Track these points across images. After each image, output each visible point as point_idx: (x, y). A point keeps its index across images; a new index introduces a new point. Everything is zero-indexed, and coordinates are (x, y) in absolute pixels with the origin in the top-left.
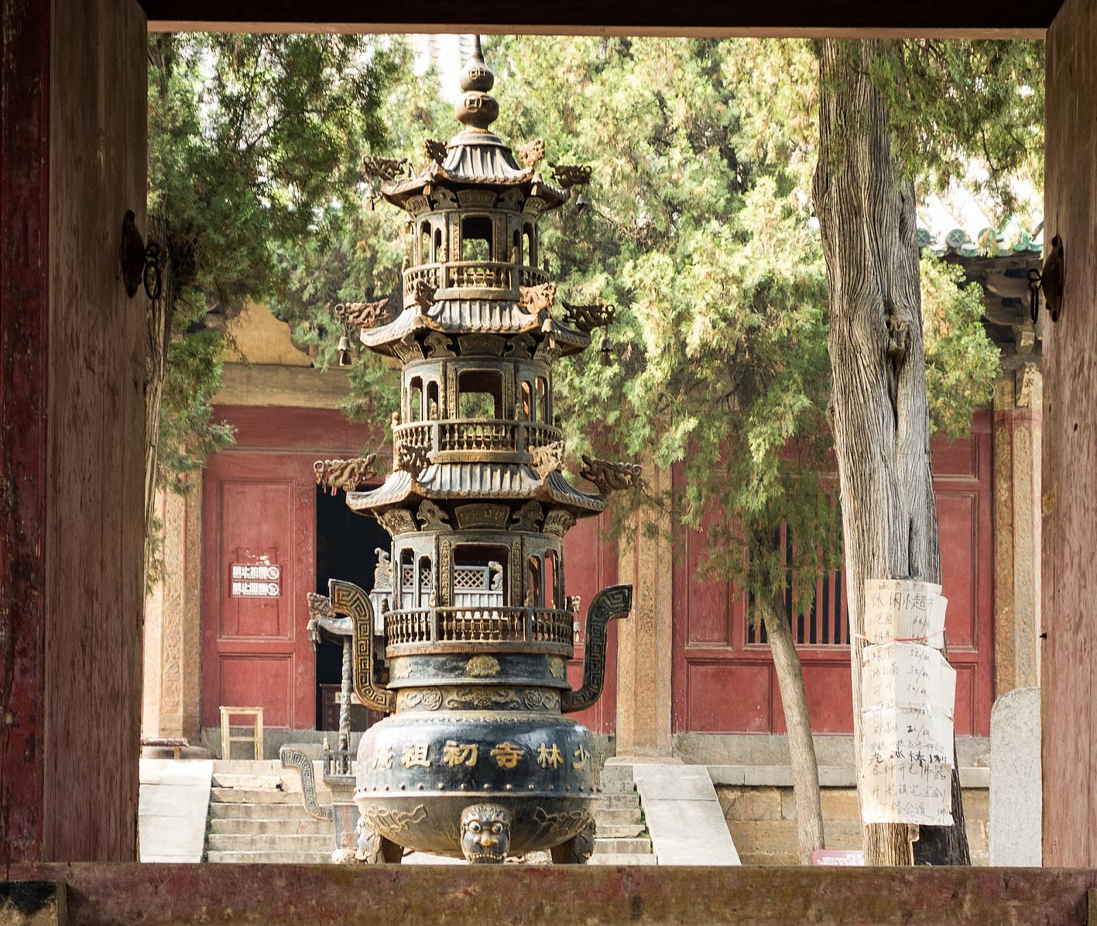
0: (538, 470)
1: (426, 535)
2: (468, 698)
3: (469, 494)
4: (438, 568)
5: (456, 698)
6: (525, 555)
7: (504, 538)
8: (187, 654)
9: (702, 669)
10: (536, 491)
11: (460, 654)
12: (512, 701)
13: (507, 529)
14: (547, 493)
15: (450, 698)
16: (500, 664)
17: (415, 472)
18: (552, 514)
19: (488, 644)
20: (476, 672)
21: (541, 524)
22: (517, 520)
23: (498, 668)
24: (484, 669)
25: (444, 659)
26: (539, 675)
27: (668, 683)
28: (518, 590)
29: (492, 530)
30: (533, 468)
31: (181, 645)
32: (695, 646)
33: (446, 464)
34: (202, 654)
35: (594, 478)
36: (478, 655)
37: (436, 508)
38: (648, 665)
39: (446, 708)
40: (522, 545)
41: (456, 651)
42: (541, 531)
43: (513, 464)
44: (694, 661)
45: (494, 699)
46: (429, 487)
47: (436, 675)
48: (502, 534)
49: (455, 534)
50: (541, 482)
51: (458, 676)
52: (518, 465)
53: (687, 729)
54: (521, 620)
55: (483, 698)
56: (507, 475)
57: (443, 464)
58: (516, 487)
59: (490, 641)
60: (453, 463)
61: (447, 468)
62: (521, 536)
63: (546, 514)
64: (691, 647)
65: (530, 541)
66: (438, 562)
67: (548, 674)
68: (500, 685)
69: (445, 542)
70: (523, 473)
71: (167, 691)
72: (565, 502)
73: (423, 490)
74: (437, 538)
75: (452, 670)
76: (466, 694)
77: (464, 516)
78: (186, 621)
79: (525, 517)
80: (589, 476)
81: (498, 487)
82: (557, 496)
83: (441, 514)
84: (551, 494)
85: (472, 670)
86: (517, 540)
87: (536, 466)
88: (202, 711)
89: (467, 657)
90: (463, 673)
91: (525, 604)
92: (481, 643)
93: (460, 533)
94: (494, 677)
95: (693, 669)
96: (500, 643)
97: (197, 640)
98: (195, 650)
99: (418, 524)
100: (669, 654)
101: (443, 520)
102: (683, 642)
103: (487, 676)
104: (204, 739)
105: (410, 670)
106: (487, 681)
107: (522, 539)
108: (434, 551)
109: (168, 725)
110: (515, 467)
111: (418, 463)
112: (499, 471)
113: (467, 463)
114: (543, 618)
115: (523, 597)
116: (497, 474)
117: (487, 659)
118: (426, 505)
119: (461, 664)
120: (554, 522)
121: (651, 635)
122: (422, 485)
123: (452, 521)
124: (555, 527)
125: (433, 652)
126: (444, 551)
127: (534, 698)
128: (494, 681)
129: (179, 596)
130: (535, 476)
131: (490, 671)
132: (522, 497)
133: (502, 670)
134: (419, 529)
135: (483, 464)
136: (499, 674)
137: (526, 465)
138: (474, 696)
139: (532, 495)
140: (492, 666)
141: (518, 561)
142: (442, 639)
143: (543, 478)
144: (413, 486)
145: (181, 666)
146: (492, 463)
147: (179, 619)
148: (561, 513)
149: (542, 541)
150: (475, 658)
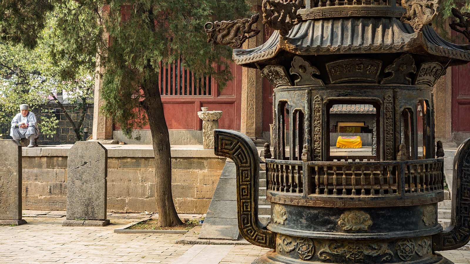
0: (411, 23)
1: (300, 89)
2: (340, 251)
3: (339, 49)
4: (310, 122)
5: (328, 251)
6: (397, 108)
7: (376, 92)
8: (257, 103)
9: (464, 106)
10: (409, 44)
11: (331, 209)
12: (385, 254)
13: (379, 82)
14: (421, 46)
15: (322, 250)
16: (373, 218)
17: (285, 29)
18: (425, 66)
19: (359, 199)
20: (347, 227)
21: (413, 77)
22: (390, 74)
23: (370, 222)
24: (356, 223)
25: (316, 212)
26: (412, 227)
27: (450, 112)
28: (390, 143)
29: (364, 84)
30: (406, 21)
31: (254, 100)
32: (462, 97)
33: (318, 20)
34: (263, 103)
35: (463, 29)
36: (349, 210)
37: (307, 64)
38: (442, 105)
39: (319, 260)
40: (394, 98)
41: (328, 205)
42: (413, 83)
43: (386, 18)
44: (461, 103)
45: (366, 252)
46: (299, 43)
47: (308, 227)
48: (373, 88)
49: (327, 88)
50: (415, 35)
51: (330, 230)
52: (390, 18)
53: (458, 131)
54: (393, 173)
55: (355, 251)
56: (380, 30)
57: (315, 20)
58: (388, 41)
59: (362, 196)
60: (325, 19)
61: (319, 25)
62: (394, 88)
63: (418, 66)
64: (459, 97)
65: (402, 94)
66: (310, 116)
67: (421, 224)
68: (372, 240)
69: (317, 97)
70: (396, 28)
71: (249, 118)
72: (439, 54)
73: (292, 47)
74: (310, 93)
75: (325, 223)
76: (338, 247)
77: (336, 72)
78: (256, 90)
79: (398, 70)
80: (458, 28)
81: (369, 41)
82: (431, 48)
83: (311, 70)
84: (425, 48)
85: (343, 224)
86: (390, 93)
87: (409, 19)
88: (263, 125)
89: (339, 212)
90: (334, 227)
91: (398, 158)
92: (352, 199)
93: (332, 88)
94: (366, 232)
95: (460, 106)
96: (373, 199)
97: (261, 98)
98: (260, 102)
99: (292, 79)
100: (451, 101)
101: (315, 76)
102: (456, 96)
103: (359, 231)
104: (264, 136)
105: (285, 217)
106: (359, 236)
107: (395, 93)
108: (306, 106)
109: (249, 131)
110: (387, 21)
111: (288, 20)
112: (371, 25)
113: (338, 19)
114: (416, 170)
115: (396, 150)
116: (369, 30)
117: (358, 213)
118: (297, 62)
119: (332, 218)
120: (426, 74)
121: (443, 93)
122: (293, 41)
123: (323, 76)
124: (427, 78)
125: (305, 204)
126: (316, 106)
127: (407, 249)
128: (366, 236)
129: (254, 81)
130: (407, 29)
131: (362, 226)
132: (394, 51)
133: (374, 224)
134: (293, 84)
135: (355, 19)
136: (372, 229)
137: (398, 18)
138: (345, 249)
139: (406, 49)
140: (365, 220)
141: (390, 114)
142: (314, 192)
143: (417, 31)
144: (282, 43)
145: (254, 108)
146: (364, 18)
147: (254, 90)
148: (433, 64)
149: (415, 93)
150: (346, 213)
